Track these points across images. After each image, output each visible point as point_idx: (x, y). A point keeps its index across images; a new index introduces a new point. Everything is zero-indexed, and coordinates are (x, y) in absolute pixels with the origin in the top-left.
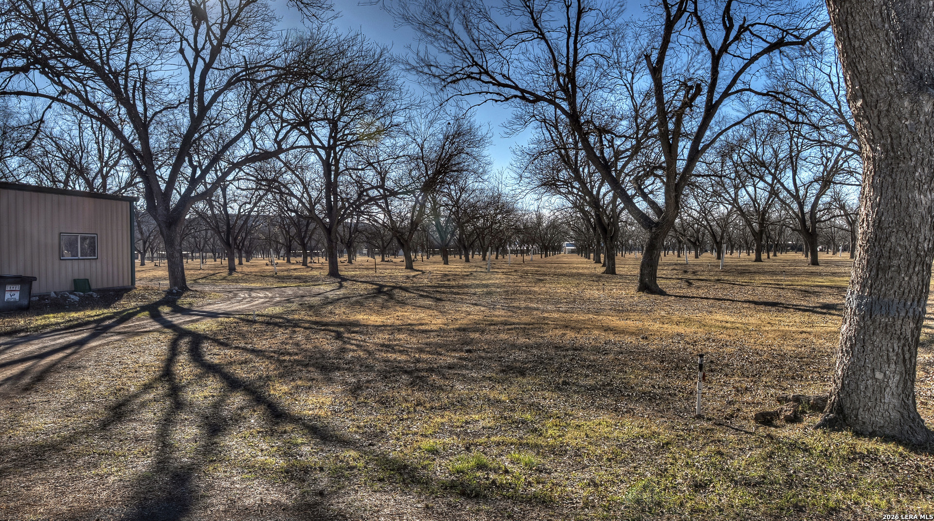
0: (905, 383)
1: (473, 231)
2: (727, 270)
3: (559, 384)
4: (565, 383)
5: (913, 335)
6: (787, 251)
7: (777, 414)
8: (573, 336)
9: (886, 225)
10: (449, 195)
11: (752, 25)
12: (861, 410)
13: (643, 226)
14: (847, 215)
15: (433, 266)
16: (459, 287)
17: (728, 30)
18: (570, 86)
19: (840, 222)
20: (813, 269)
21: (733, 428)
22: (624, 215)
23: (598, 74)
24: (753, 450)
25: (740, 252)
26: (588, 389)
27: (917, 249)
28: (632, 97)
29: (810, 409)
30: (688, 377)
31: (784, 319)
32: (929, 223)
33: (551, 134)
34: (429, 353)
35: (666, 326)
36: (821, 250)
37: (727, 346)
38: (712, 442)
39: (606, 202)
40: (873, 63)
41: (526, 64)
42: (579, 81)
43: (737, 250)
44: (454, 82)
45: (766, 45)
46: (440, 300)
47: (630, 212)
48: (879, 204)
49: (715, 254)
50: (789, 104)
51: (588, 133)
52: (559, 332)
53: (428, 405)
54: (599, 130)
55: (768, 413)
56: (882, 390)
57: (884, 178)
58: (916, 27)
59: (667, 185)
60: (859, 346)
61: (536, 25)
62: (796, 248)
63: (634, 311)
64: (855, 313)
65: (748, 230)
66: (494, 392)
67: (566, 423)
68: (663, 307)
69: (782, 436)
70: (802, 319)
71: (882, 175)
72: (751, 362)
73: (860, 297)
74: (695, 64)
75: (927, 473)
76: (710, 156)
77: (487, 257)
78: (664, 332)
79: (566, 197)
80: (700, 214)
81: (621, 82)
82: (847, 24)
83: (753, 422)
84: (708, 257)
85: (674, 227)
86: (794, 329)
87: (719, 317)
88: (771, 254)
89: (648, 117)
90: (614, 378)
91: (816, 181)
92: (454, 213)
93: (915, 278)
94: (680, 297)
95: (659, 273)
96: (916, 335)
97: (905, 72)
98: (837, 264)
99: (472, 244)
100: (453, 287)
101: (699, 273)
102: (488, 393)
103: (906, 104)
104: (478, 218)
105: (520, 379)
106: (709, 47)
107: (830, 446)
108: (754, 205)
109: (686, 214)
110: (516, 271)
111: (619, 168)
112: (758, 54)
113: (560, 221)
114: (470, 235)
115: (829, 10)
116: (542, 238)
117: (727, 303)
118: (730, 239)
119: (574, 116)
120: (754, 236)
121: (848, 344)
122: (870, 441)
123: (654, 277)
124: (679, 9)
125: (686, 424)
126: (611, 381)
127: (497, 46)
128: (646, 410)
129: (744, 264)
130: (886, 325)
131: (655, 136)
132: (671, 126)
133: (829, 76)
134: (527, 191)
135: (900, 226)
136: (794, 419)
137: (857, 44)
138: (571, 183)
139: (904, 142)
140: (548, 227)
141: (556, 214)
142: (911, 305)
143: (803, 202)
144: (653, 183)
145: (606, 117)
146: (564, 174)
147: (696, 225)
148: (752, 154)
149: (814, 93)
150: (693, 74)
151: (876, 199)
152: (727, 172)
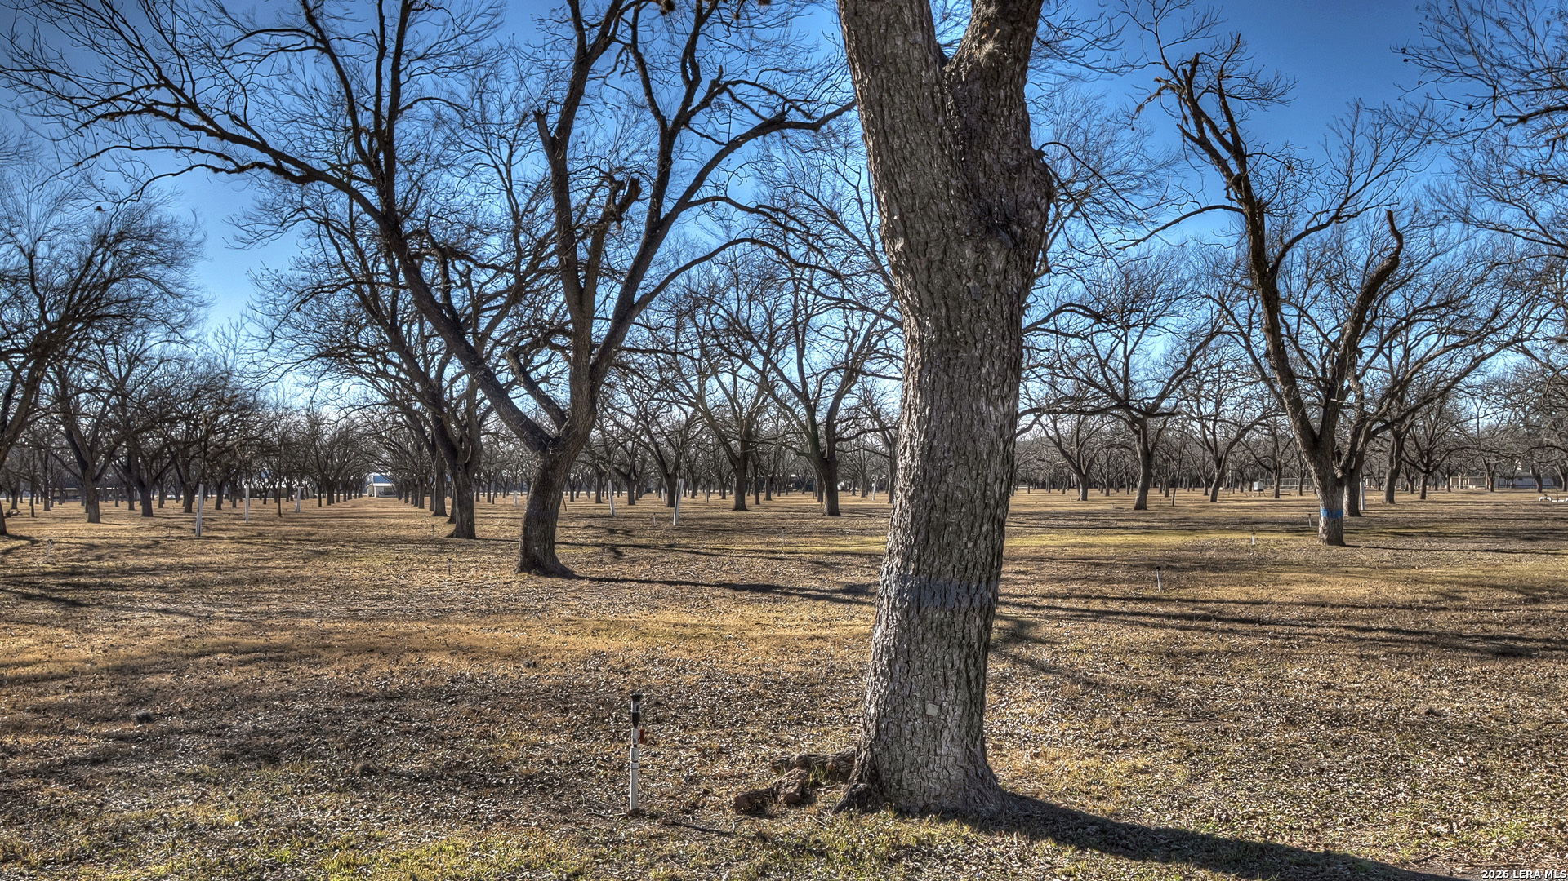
0: (970, 719)
1: (162, 448)
2: (687, 527)
3: (353, 774)
4: (367, 771)
5: (980, 639)
6: (789, 490)
7: (772, 794)
8: (386, 670)
9: (939, 455)
10: (103, 368)
11: (734, 84)
12: (906, 771)
13: (528, 444)
14: (883, 428)
15: (60, 526)
16: (123, 572)
17: (692, 85)
18: (381, 155)
19: (873, 440)
20: (831, 522)
21: (697, 829)
22: (493, 422)
23: (440, 136)
24: (732, 866)
25: (709, 493)
26: (417, 780)
27: (984, 495)
28: (509, 191)
29: (826, 778)
30: (615, 738)
31: (783, 615)
32: (1001, 452)
33: (340, 252)
34: (41, 730)
35: (572, 638)
36: (843, 489)
37: (685, 671)
38: (659, 860)
39: (455, 395)
40: (921, 180)
41: (287, 100)
42: (403, 150)
43: (703, 488)
44: (111, 116)
45: (758, 122)
46: (75, 604)
47: (502, 416)
48: (930, 419)
49: (664, 497)
50: (793, 230)
51: (419, 256)
52: (354, 663)
53: (35, 858)
54: (441, 250)
55: (758, 794)
56: (937, 733)
57: (937, 374)
58: (983, 128)
59: (575, 365)
60: (901, 661)
61: (312, 20)
62: (803, 485)
63: (512, 611)
64: (894, 605)
65: (722, 452)
66: (206, 807)
67: (369, 858)
68: (566, 601)
69: (781, 833)
70: (813, 614)
71: (934, 370)
72: (728, 700)
73: (902, 578)
74: (630, 142)
75: (1003, 864)
76: (656, 313)
77: (195, 506)
78: (569, 650)
79: (372, 381)
80: (638, 423)
81: (486, 159)
82: (881, 106)
83: (731, 812)
84: (653, 502)
85: (589, 446)
86: (800, 632)
87: (670, 617)
88: (762, 496)
89: (541, 234)
90: (469, 750)
91: (835, 369)
92: (113, 408)
93: (982, 543)
94: (600, 580)
95: (560, 534)
96: (984, 638)
97: (966, 200)
98: (869, 513)
99: (159, 476)
100: (109, 573)
101: (635, 533)
102: (191, 810)
103: (968, 252)
104: (173, 422)
105: (267, 771)
106: (657, 113)
107: (859, 841)
108: (733, 407)
109: (612, 422)
110: (260, 535)
111: (482, 327)
112: (741, 137)
113: (360, 430)
114: (153, 459)
115: (853, 79)
116: (322, 467)
117: (686, 589)
118: (690, 468)
119: (390, 220)
120: (733, 465)
121: (885, 660)
122: (920, 822)
123: (549, 541)
124: (603, 34)
125: (611, 831)
126: (465, 758)
127: (220, 52)
128: (534, 810)
129: (715, 514)
130: (942, 625)
131: (552, 271)
132: (583, 254)
133: (857, 188)
134: (286, 367)
135: (960, 457)
136: (802, 799)
137: (896, 143)
138: (383, 353)
139: (966, 315)
140: (333, 442)
141: (352, 416)
142: (977, 588)
143: (815, 405)
144: (549, 361)
145: (457, 226)
146: (369, 335)
147: (630, 444)
148: (730, 314)
149: (833, 216)
150: (627, 159)
151: (924, 410)
152: (687, 346)
